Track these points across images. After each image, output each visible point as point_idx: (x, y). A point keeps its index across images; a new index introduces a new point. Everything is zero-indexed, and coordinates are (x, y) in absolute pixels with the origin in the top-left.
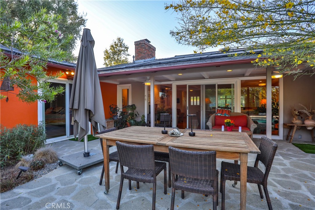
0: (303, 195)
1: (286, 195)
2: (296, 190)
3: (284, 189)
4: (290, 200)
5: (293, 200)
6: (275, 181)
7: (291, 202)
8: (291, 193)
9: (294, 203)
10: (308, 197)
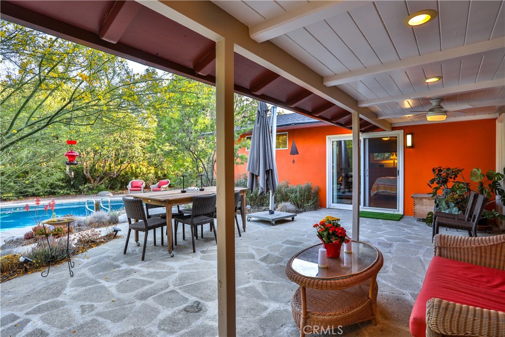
0: (113, 281)
1: (128, 273)
2: (121, 283)
3: (132, 277)
4: (122, 270)
5: (120, 271)
6: (147, 281)
7: (120, 269)
8: (124, 277)
9: (117, 269)
10: (107, 281)
